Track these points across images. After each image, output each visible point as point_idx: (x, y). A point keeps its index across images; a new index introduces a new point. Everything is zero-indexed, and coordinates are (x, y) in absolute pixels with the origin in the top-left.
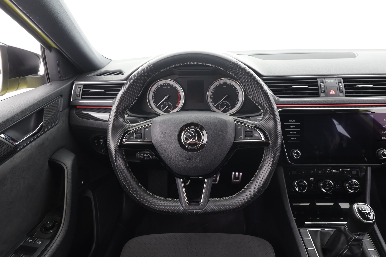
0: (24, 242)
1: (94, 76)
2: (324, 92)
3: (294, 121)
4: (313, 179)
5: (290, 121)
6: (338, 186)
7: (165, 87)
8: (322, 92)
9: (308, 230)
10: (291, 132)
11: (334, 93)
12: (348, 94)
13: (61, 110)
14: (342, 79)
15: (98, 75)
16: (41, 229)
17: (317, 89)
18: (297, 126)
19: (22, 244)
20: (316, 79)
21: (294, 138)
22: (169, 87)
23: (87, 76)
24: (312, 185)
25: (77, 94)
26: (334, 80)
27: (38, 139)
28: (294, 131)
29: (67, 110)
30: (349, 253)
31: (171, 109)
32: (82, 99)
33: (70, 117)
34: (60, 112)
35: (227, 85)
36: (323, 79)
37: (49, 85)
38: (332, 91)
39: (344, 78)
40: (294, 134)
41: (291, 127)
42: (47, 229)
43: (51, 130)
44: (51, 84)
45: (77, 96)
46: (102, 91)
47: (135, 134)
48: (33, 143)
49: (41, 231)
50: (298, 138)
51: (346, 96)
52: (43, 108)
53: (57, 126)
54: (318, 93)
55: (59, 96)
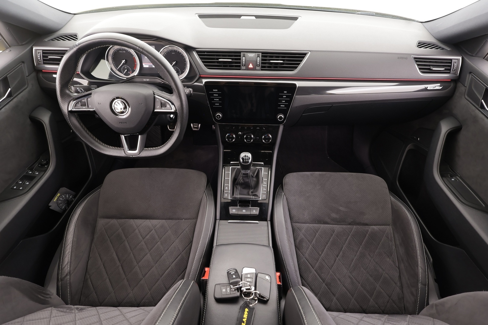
0: (26, 173)
1: (49, 40)
2: (245, 66)
3: (217, 90)
4: (240, 133)
5: (214, 90)
6: (258, 138)
7: (121, 52)
8: (243, 66)
9: (231, 167)
10: (215, 99)
11: (252, 67)
12: (263, 68)
13: (27, 75)
14: (261, 54)
15: (52, 40)
16: (38, 165)
17: (240, 63)
18: (219, 95)
19: (25, 174)
20: (240, 52)
21: (217, 104)
22: (124, 52)
23: (44, 40)
24: (240, 137)
25: (39, 60)
26: (254, 55)
27: (11, 102)
28: (217, 98)
29: (34, 74)
30: (243, 181)
31: (130, 72)
32: (44, 63)
33: (38, 80)
34: (27, 77)
35: (175, 51)
36: (246, 53)
37: (9, 52)
38: (251, 65)
39: (263, 53)
40: (217, 101)
41: (215, 95)
42: (43, 165)
43: (22, 94)
44: (11, 51)
45: (39, 61)
46: (59, 57)
47: (80, 102)
48: (7, 107)
49: (39, 166)
50: (220, 104)
51: (262, 70)
52: (7, 77)
53: (27, 90)
54: (240, 66)
55: (20, 63)
